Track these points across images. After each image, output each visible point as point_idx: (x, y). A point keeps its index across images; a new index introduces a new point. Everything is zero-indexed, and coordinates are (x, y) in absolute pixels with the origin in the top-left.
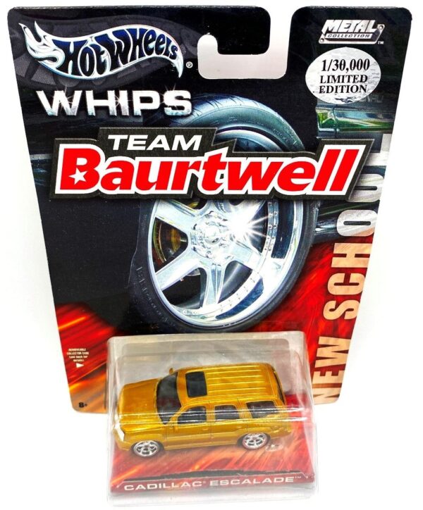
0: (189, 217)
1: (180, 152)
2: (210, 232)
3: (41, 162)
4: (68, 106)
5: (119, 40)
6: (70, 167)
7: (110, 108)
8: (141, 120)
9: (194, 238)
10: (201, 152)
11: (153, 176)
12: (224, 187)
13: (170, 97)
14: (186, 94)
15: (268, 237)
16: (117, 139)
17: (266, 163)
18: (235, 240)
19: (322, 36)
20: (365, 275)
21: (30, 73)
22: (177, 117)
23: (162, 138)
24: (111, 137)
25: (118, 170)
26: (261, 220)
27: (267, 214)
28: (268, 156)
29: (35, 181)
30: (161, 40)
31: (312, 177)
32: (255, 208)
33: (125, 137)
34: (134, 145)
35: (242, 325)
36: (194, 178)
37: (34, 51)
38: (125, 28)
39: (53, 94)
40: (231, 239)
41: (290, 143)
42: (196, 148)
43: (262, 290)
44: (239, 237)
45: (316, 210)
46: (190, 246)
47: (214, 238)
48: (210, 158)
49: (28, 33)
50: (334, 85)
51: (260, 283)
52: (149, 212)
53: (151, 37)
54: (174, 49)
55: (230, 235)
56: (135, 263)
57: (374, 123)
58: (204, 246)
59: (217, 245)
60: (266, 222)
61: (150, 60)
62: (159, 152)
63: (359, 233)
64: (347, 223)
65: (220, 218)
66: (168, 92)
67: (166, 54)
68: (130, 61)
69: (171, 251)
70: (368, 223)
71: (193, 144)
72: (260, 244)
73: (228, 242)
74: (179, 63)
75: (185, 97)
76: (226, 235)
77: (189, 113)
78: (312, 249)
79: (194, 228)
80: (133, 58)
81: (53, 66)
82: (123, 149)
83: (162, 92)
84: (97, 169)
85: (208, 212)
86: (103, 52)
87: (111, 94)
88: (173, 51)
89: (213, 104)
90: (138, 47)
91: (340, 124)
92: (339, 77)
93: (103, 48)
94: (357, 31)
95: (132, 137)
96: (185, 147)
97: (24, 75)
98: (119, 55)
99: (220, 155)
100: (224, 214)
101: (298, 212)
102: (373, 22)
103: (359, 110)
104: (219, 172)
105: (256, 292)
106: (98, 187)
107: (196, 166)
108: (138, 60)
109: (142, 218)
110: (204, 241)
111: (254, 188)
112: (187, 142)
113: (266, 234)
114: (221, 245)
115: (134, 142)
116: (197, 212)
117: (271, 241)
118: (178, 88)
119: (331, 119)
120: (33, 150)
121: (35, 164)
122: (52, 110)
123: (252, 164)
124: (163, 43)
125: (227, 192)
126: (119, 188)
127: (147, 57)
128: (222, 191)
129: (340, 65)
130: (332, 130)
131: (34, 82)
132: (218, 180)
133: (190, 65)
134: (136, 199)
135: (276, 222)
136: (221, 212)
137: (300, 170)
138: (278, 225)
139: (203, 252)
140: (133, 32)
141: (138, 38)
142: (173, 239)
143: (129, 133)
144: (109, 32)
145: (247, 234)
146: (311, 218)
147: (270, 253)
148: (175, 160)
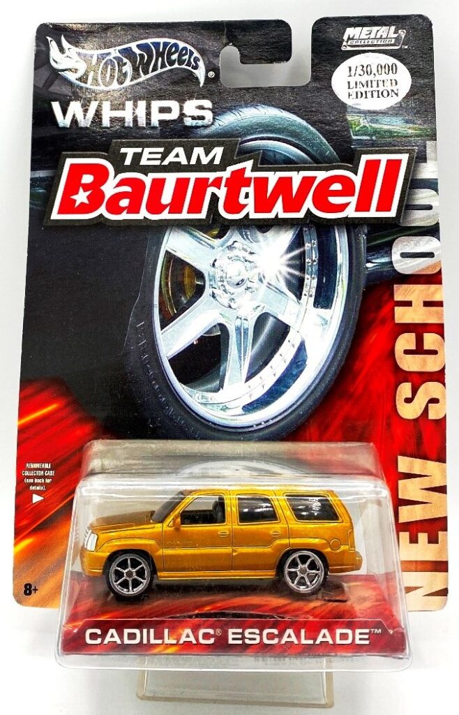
0: (208, 249)
1: (199, 167)
2: (234, 270)
3: (41, 179)
4: (83, 116)
5: (142, 52)
6: (73, 187)
7: (127, 120)
8: (158, 131)
9: (213, 278)
10: (222, 167)
11: (167, 198)
12: (250, 210)
13: (191, 107)
14: (207, 103)
15: (307, 276)
16: (130, 152)
17: (297, 178)
18: (265, 282)
19: (345, 43)
21: (49, 83)
22: (197, 127)
23: (180, 150)
24: (123, 150)
25: (127, 189)
26: (297, 252)
27: (304, 245)
28: (298, 170)
29: (30, 203)
30: (184, 52)
31: (352, 194)
32: (287, 237)
33: (139, 150)
34: (148, 159)
36: (214, 198)
37: (56, 62)
38: (149, 41)
39: (68, 105)
40: (261, 280)
41: (322, 154)
42: (217, 162)
43: (305, 361)
44: (270, 277)
45: (363, 238)
46: (208, 291)
47: (238, 279)
48: (233, 173)
49: (53, 46)
50: (363, 90)
51: (302, 348)
52: (159, 244)
53: (173, 49)
54: (196, 60)
55: (259, 274)
56: (136, 316)
57: (415, 129)
58: (225, 291)
59: (242, 288)
60: (302, 256)
61: (171, 70)
62: (175, 167)
63: (423, 270)
64: (404, 255)
65: (245, 250)
66: (188, 101)
67: (189, 64)
68: (152, 72)
69: (183, 299)
70: (431, 255)
71: (215, 157)
72: (297, 287)
73: (256, 285)
74: (200, 73)
75: (206, 107)
76: (253, 275)
77: (210, 123)
78: (366, 295)
79: (214, 265)
80: (155, 69)
81: (72, 77)
82: (136, 165)
83: (182, 101)
84: (103, 188)
85: (230, 243)
86: (125, 64)
87: (129, 104)
88: (195, 62)
89: (236, 113)
90: (160, 59)
91: (376, 132)
92: (367, 82)
93: (125, 60)
94: (378, 36)
95: (147, 150)
96: (205, 161)
97: (41, 86)
98: (141, 67)
99: (244, 169)
100: (250, 245)
101: (341, 241)
102: (393, 28)
103: (396, 115)
104: (244, 190)
105: (298, 362)
106: (102, 210)
107: (217, 183)
108: (159, 71)
109: (149, 250)
110: (225, 283)
111: (286, 210)
112: (207, 154)
113: (304, 273)
114: (248, 289)
115: (149, 156)
116: (217, 242)
117: (311, 283)
118: (199, 98)
119: (365, 126)
120: (34, 168)
121: (34, 182)
122: (63, 121)
123: (281, 179)
124: (186, 54)
125: (253, 216)
126: (126, 211)
127: (169, 68)
128: (248, 214)
129: (366, 70)
130: (368, 138)
131: (52, 93)
132: (242, 200)
133: (212, 74)
134: (145, 225)
135: (315, 255)
136: (246, 242)
137: (337, 187)
138: (319, 259)
139: (224, 299)
140: (157, 45)
141: (161, 50)
142: (187, 281)
143: (143, 146)
144: (133, 45)
145: (280, 273)
146: (358, 249)
147: (312, 300)
148: (193, 176)
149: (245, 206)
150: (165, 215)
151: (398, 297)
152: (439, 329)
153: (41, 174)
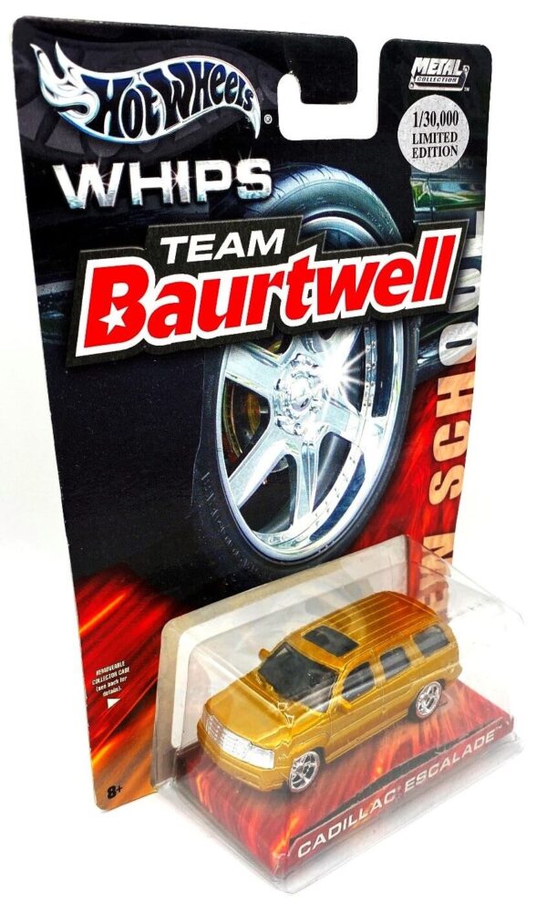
0: (269, 369)
2: (297, 389)
3: (55, 297)
4: (103, 189)
5: (176, 79)
6: (102, 303)
7: (165, 192)
8: (206, 209)
9: (277, 404)
11: (222, 307)
12: (313, 311)
13: (245, 168)
14: (264, 164)
15: (367, 384)
16: (172, 243)
18: (328, 398)
19: (412, 80)
20: (469, 422)
21: (45, 133)
22: (254, 201)
23: (234, 237)
24: (164, 241)
25: (173, 299)
26: (358, 357)
27: (364, 348)
28: (362, 254)
29: (43, 336)
30: (233, 81)
31: (410, 282)
32: (348, 340)
33: (184, 239)
34: (198, 253)
35: (341, 542)
36: (276, 299)
37: (52, 93)
38: (184, 60)
39: (79, 170)
40: (324, 397)
41: (386, 232)
42: (278, 251)
43: (364, 474)
44: (334, 393)
45: (416, 331)
46: (273, 420)
47: (302, 400)
48: (296, 264)
49: (43, 60)
50: (426, 146)
51: (361, 463)
52: (217, 369)
53: (219, 76)
54: (249, 95)
55: (323, 390)
56: (199, 467)
57: (467, 196)
58: (290, 416)
59: (307, 410)
60: (363, 360)
61: (218, 111)
62: (231, 262)
63: (462, 359)
64: (450, 346)
65: (308, 363)
66: (242, 161)
67: (239, 102)
68: (193, 112)
69: (248, 434)
70: (468, 342)
71: (274, 244)
72: (356, 397)
73: (320, 402)
74: (254, 116)
75: (263, 169)
76: (316, 391)
77: (269, 194)
78: (416, 393)
79: (278, 387)
80: (196, 109)
81: (80, 121)
83: (234, 163)
84: (143, 301)
85: (293, 357)
86: (155, 98)
87: (166, 167)
89: (298, 178)
90: (202, 91)
91: (435, 201)
92: (431, 135)
93: (155, 92)
94: (444, 73)
95: (195, 239)
96: (264, 250)
97: (33, 138)
98: (178, 104)
99: (307, 259)
100: (314, 356)
101: (398, 337)
102: (459, 61)
103: (453, 179)
105: (358, 479)
106: (144, 334)
107: (278, 280)
108: (202, 111)
109: (206, 381)
110: (290, 407)
112: (266, 241)
113: (364, 381)
114: (312, 409)
115: (198, 245)
116: (279, 358)
117: (370, 390)
118: (254, 156)
119: (426, 194)
120: (41, 279)
121: (44, 303)
122: (76, 199)
124: (234, 85)
125: (317, 319)
126: (174, 332)
127: (215, 107)
128: (311, 318)
129: (431, 118)
130: (428, 209)
131: (51, 149)
132: (305, 301)
133: (268, 119)
134: (199, 347)
135: (374, 358)
136: (309, 353)
137: (397, 273)
138: (378, 363)
139: (290, 426)
140: (196, 66)
141: (202, 76)
142: (251, 412)
143: (190, 232)
144: (163, 66)
145: (342, 384)
146: (412, 345)
147: (370, 409)
148: (251, 273)
149: (308, 307)
150: (222, 331)
151: (441, 392)
152: (467, 416)
153: (54, 288)
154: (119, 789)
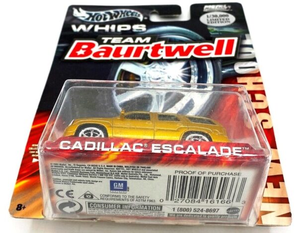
2: (155, 75)
4: (85, 29)
7: (106, 30)
9: (144, 77)
11: (123, 52)
14: (144, 26)
16: (106, 39)
17: (185, 46)
18: (171, 78)
20: (265, 95)
23: (130, 38)
24: (103, 38)
25: (104, 50)
26: (187, 69)
27: (190, 66)
28: (186, 43)
33: (111, 38)
40: (169, 78)
41: (197, 38)
42: (148, 42)
44: (174, 77)
45: (220, 63)
47: (158, 77)
50: (214, 21)
51: (191, 101)
55: (168, 76)
59: (159, 80)
60: (190, 70)
61: (128, 18)
63: (251, 72)
64: (240, 68)
65: (161, 69)
70: (254, 67)
71: (146, 41)
73: (166, 79)
76: (165, 76)
77: (145, 31)
79: (145, 73)
82: (109, 42)
85: (153, 66)
87: (108, 26)
90: (123, 15)
96: (142, 42)
100: (164, 67)
101: (208, 64)
107: (148, 48)
109: (113, 69)
110: (151, 79)
113: (191, 75)
114: (162, 81)
115: (115, 40)
116: (146, 66)
117: (194, 78)
119: (216, 30)
125: (165, 58)
128: (162, 57)
130: (218, 33)
133: (146, 18)
134: (112, 61)
135: (196, 69)
136: (161, 66)
138: (198, 71)
141: (124, 12)
142: (131, 78)
145: (179, 76)
146: (217, 67)
150: (122, 58)
151: (240, 82)
152: (263, 92)
154: (24, 208)
